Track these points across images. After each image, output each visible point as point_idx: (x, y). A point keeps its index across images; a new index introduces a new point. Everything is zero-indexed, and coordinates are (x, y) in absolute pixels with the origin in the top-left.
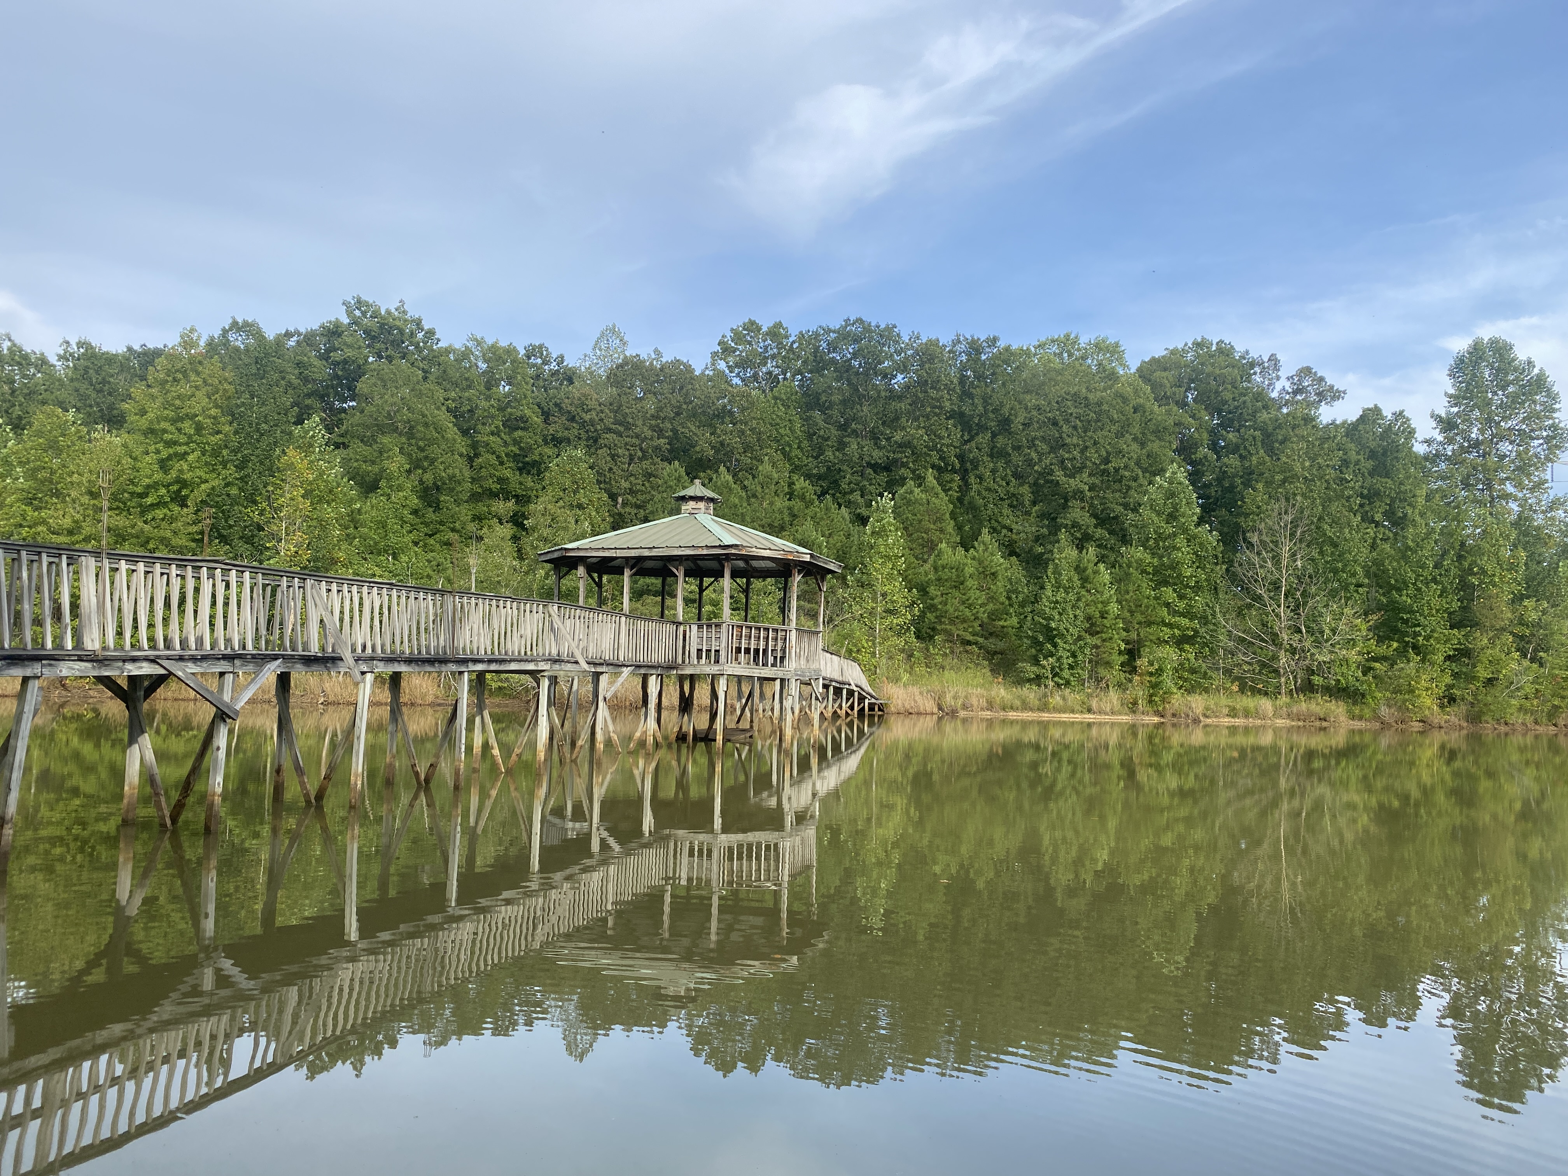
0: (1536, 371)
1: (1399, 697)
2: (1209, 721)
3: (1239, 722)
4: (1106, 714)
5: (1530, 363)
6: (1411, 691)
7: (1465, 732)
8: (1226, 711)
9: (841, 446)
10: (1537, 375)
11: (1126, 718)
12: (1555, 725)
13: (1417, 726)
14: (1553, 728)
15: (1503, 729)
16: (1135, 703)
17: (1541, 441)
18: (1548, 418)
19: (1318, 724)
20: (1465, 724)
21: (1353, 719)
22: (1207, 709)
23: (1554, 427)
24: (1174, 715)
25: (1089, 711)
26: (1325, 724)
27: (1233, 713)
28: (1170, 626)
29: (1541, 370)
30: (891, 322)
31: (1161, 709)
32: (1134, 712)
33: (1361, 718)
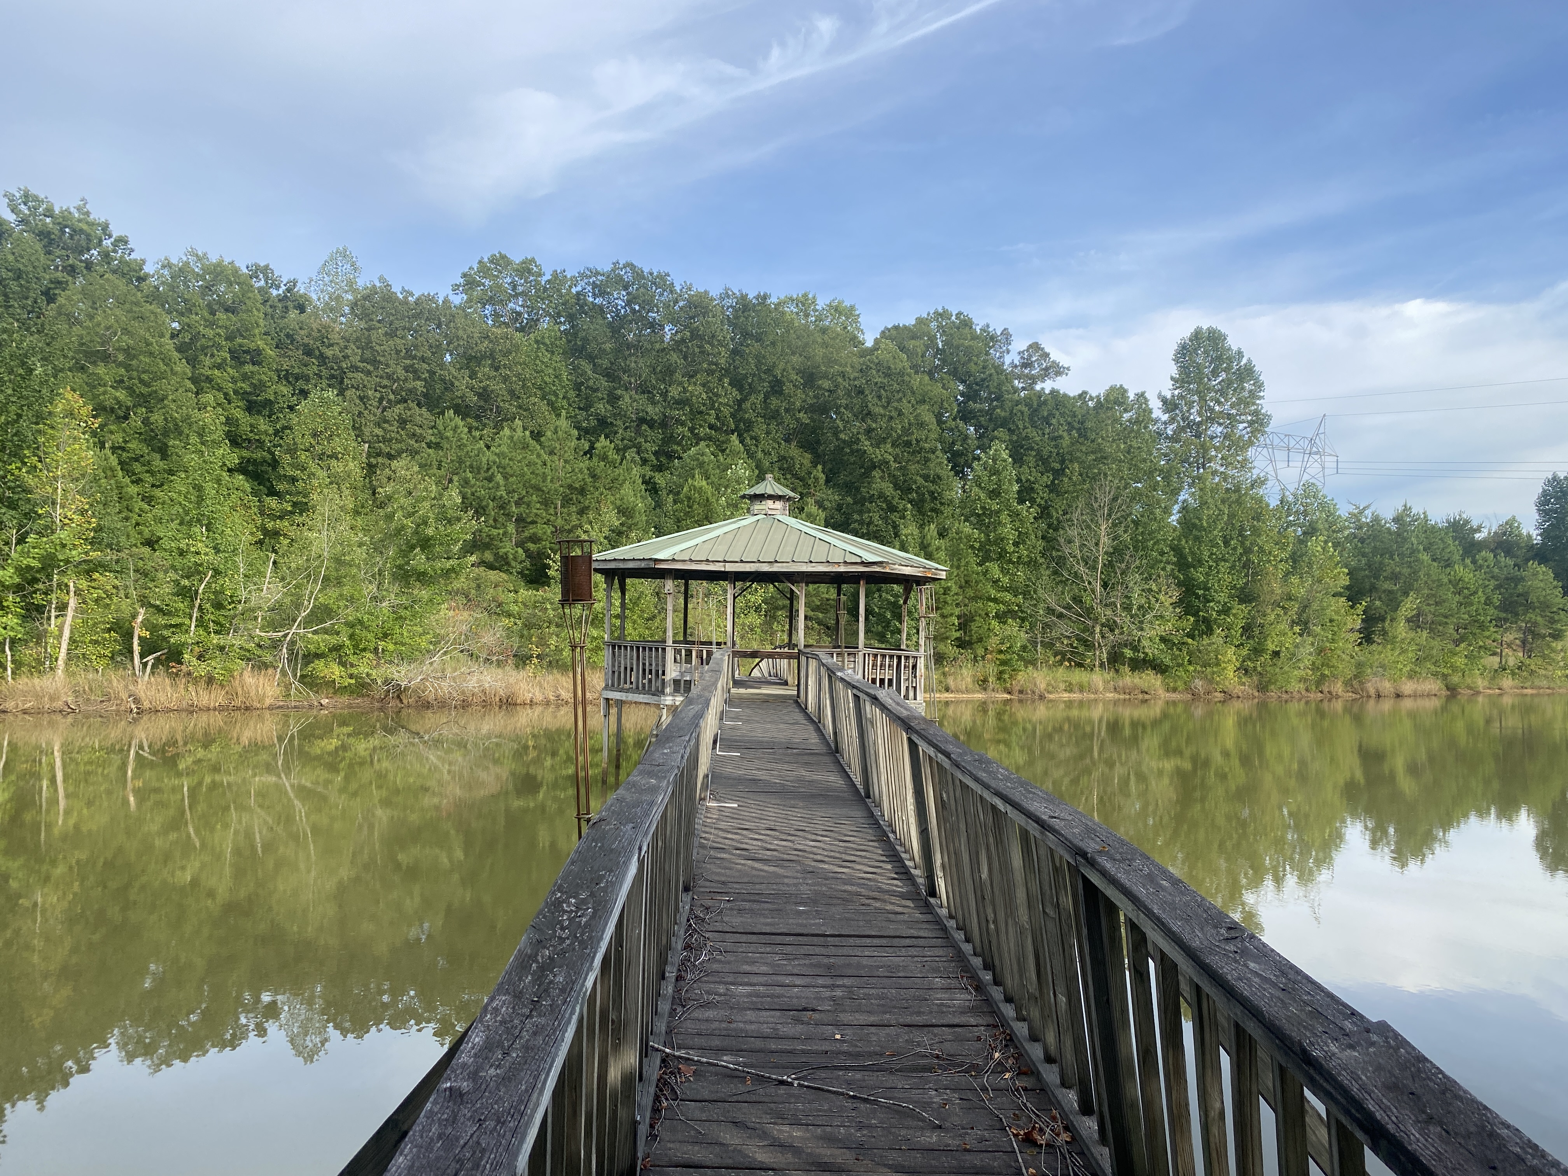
0: (1244, 361)
1: (1209, 669)
2: (1051, 696)
3: (1076, 696)
4: (963, 693)
5: (1240, 353)
6: (1218, 664)
7: (1256, 700)
8: (1062, 686)
9: (613, 399)
10: (1245, 365)
11: (980, 696)
12: (1321, 692)
13: (1219, 696)
14: (1320, 695)
15: (1285, 696)
16: (985, 681)
17: (1245, 425)
18: (1254, 404)
19: (1140, 696)
20: (1256, 694)
21: (1168, 691)
22: (1048, 685)
23: (1256, 413)
24: (1021, 692)
25: (947, 690)
26: (1147, 697)
27: (1069, 689)
28: (995, 600)
29: (1249, 360)
30: (663, 270)
31: (1008, 685)
32: (985, 689)
33: (1175, 690)
